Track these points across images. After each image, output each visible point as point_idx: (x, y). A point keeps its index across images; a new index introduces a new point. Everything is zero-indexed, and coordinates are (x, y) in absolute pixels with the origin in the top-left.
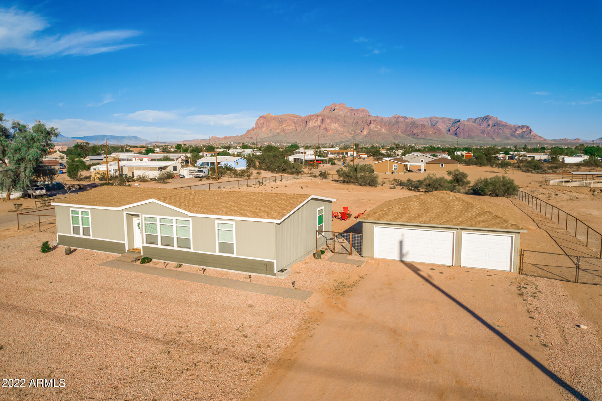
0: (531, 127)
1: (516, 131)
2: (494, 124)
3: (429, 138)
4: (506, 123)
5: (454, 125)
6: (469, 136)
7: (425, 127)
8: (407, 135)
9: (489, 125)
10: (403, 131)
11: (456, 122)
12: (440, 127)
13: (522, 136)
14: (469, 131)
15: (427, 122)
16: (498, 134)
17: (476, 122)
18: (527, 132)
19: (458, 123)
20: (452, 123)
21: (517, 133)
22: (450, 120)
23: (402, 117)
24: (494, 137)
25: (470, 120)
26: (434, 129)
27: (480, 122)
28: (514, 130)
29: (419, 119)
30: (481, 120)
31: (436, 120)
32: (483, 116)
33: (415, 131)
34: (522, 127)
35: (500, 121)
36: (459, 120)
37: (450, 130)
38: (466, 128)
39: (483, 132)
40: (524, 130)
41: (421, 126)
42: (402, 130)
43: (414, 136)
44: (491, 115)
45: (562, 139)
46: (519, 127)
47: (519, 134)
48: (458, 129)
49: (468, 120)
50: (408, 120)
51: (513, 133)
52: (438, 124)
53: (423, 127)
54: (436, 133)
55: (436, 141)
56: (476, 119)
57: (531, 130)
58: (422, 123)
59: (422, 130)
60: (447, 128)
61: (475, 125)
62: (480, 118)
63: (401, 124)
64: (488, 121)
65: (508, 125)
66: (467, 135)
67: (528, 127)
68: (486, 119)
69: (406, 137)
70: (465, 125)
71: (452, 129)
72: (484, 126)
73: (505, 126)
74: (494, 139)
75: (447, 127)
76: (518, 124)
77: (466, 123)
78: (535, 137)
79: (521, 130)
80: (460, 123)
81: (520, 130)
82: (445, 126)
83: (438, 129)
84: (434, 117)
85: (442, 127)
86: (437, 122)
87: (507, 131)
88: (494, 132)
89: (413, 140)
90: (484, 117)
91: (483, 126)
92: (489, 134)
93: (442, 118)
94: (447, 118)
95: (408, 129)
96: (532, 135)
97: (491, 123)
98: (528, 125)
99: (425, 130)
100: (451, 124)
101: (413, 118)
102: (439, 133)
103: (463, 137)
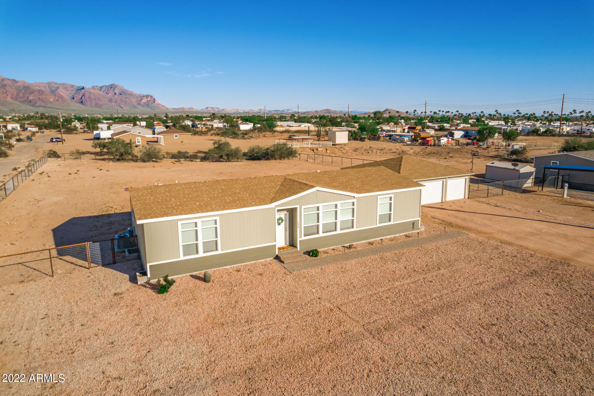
0: (154, 97)
1: (142, 100)
2: (121, 92)
3: (51, 106)
4: (132, 92)
5: (78, 92)
6: (96, 104)
7: (43, 93)
8: (20, 102)
9: (115, 94)
10: (14, 97)
11: (80, 89)
12: (62, 93)
13: (147, 105)
14: (95, 99)
15: (45, 87)
16: (126, 102)
17: (102, 90)
18: (151, 102)
19: (83, 91)
20: (75, 90)
21: (143, 102)
22: (72, 86)
23: (9, 80)
24: (122, 106)
25: (95, 87)
26: (55, 96)
27: (106, 90)
28: (139, 99)
29: (34, 83)
30: (107, 88)
31: (56, 86)
32: (108, 84)
33: (31, 98)
34: (147, 96)
35: (126, 90)
36: (83, 87)
37: (75, 98)
38: (92, 96)
39: (110, 100)
40: (149, 99)
41: (38, 92)
42: (13, 95)
43: (31, 104)
44: (116, 83)
45: (180, 108)
46: (144, 96)
47: (144, 103)
48: (83, 97)
49: (94, 88)
50: (19, 84)
51: (139, 102)
52: (58, 90)
53: (41, 93)
54: (58, 100)
55: (60, 109)
56: (102, 87)
57: (154, 99)
58: (39, 88)
59: (41, 96)
60: (71, 96)
61: (101, 93)
62: (106, 86)
63: (9, 88)
64: (114, 89)
65: (133, 94)
66: (95, 104)
67: (151, 97)
68: (111, 87)
69: (20, 104)
70: (90, 93)
71: (76, 97)
72: (111, 95)
73: (131, 94)
74: (122, 108)
75: (71, 94)
76: (143, 94)
77: (92, 91)
78: (159, 106)
79: (146, 99)
80: (85, 90)
81: (144, 99)
82: (68, 92)
83: (60, 96)
84: (53, 82)
85: (65, 94)
86: (58, 88)
87: (134, 100)
88: (121, 100)
89: (31, 108)
90: (110, 85)
91: (109, 95)
92: (117, 103)
93: (63, 84)
94: (69, 85)
95: (21, 95)
96: (156, 104)
97: (117, 91)
98: (151, 95)
99: (44, 97)
100: (75, 92)
101: (25, 82)
102: (62, 101)
103: (89, 104)
